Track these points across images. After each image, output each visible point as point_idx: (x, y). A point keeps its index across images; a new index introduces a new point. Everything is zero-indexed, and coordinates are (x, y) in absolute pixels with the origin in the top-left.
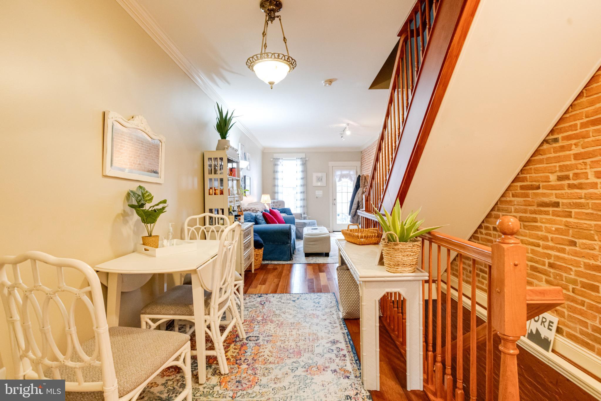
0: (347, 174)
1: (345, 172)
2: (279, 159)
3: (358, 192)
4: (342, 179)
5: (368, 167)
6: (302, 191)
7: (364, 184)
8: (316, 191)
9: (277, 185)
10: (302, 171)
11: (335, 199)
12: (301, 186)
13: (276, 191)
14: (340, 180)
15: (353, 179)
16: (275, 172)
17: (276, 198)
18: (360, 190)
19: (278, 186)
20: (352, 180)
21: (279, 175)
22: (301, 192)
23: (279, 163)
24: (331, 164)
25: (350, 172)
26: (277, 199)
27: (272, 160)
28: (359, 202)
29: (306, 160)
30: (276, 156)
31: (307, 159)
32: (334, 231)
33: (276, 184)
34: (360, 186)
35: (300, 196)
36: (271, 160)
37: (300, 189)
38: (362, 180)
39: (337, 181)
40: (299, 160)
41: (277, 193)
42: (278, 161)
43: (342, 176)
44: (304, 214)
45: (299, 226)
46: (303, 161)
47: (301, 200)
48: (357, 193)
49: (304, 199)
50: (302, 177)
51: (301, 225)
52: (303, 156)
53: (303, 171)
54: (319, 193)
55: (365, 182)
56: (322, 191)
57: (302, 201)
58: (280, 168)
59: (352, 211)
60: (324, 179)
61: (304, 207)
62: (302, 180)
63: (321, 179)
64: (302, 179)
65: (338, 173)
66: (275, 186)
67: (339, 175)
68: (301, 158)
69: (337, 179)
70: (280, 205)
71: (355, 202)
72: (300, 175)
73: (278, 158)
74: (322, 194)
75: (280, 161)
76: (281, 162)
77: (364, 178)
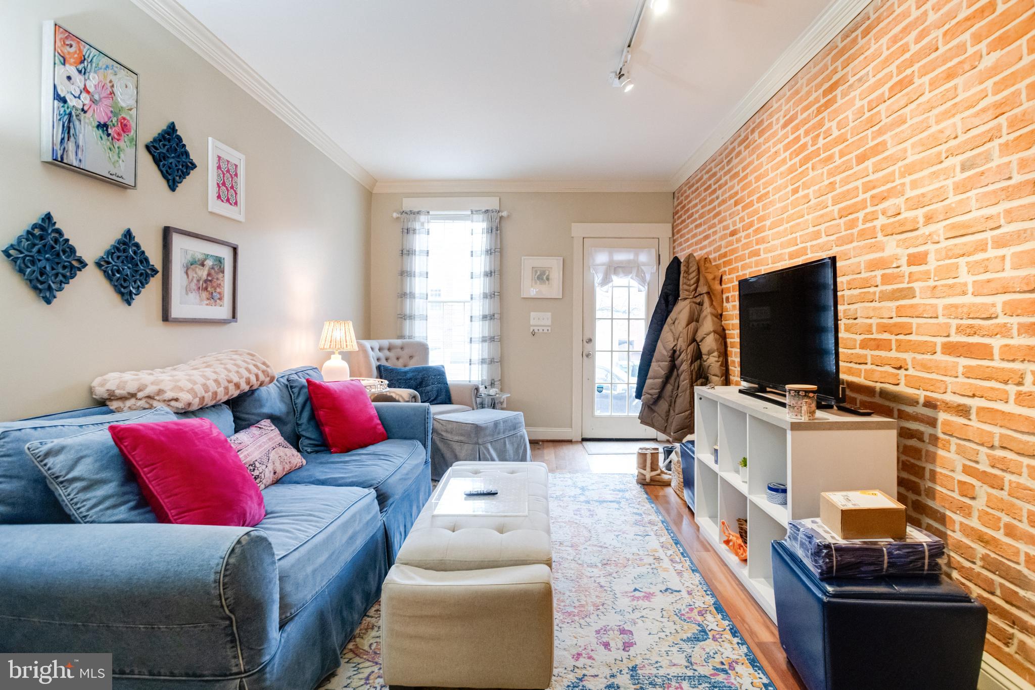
0: (629, 262)
1: (621, 256)
2: (418, 213)
3: (673, 315)
4: (614, 278)
5: (704, 231)
6: (487, 313)
7: (696, 289)
8: (533, 314)
9: (410, 293)
10: (487, 251)
11: (590, 341)
12: (485, 296)
13: (408, 312)
14: (606, 280)
15: (648, 277)
16: (406, 253)
17: (407, 333)
18: (682, 310)
19: (412, 296)
20: (643, 280)
21: (418, 264)
22: (485, 317)
23: (417, 226)
24: (578, 230)
25: (637, 255)
26: (410, 337)
27: (398, 218)
28: (674, 351)
29: (501, 218)
30: (409, 204)
31: (504, 214)
32: (584, 440)
33: (408, 292)
34: (683, 294)
35: (480, 329)
36: (395, 215)
37: (479, 307)
38: (687, 272)
39: (596, 285)
40: (481, 217)
41: (411, 317)
42: (415, 220)
43: (614, 268)
44: (492, 384)
45: (456, 438)
46: (491, 220)
47: (484, 340)
48: (669, 320)
49: (492, 339)
50: (488, 270)
51: (462, 435)
52: (492, 203)
53: (489, 252)
54: (541, 319)
55: (698, 281)
56: (549, 314)
57: (486, 345)
58: (419, 242)
59: (648, 382)
60: (556, 275)
61: (492, 361)
62: (488, 279)
63: (548, 279)
64: (489, 274)
65: (602, 258)
66: (403, 295)
67: (603, 265)
68: (487, 211)
69: (598, 278)
70: (411, 357)
71: (662, 350)
72: (481, 264)
73: (416, 210)
74: (549, 322)
75: (423, 218)
76: (423, 224)
77: (694, 268)
